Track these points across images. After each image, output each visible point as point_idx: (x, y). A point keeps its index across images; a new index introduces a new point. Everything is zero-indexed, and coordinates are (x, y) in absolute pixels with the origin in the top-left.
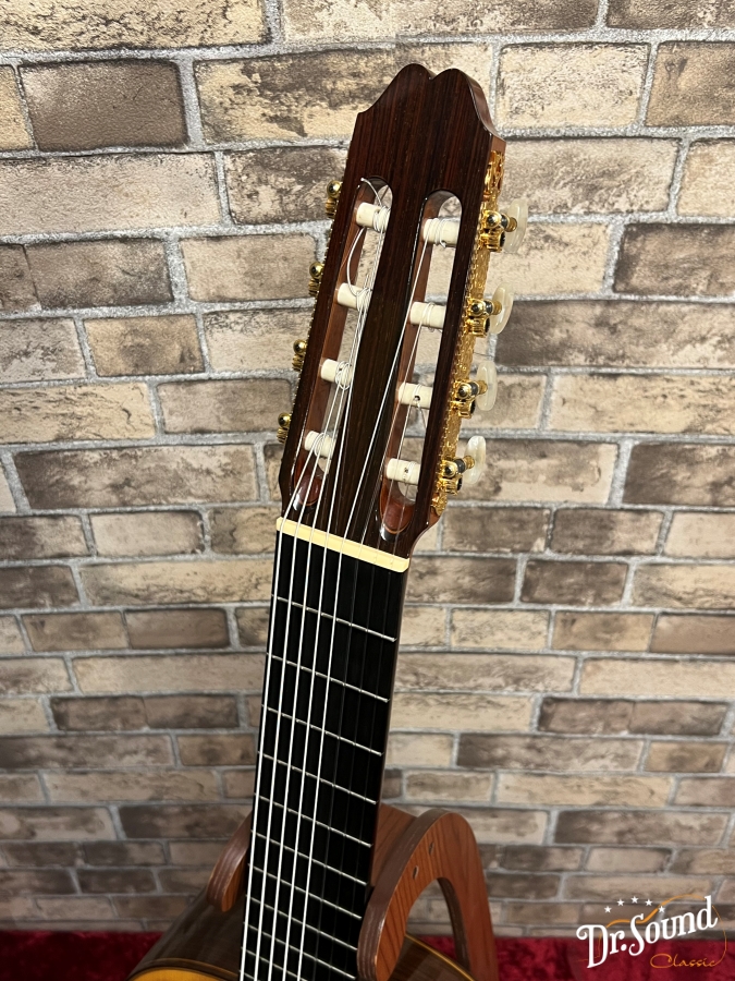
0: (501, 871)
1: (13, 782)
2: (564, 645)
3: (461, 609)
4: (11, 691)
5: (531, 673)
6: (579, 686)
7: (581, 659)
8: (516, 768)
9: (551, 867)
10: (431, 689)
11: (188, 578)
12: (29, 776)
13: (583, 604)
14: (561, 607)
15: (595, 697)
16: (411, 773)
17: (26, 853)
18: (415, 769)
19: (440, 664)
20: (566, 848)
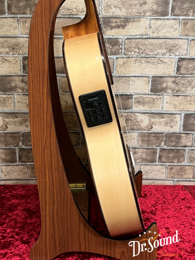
0: (165, 147)
1: (4, 98)
2: (184, 34)
3: (153, 19)
4: (11, 53)
5: (174, 47)
6: (189, 52)
7: (189, 40)
8: (170, 93)
9: (182, 145)
10: (143, 55)
11: (71, 3)
12: (10, 96)
13: (189, 16)
14: (183, 18)
16: (136, 96)
17: (3, 139)
18: (137, 94)
19: (146, 43)
20: (187, 134)
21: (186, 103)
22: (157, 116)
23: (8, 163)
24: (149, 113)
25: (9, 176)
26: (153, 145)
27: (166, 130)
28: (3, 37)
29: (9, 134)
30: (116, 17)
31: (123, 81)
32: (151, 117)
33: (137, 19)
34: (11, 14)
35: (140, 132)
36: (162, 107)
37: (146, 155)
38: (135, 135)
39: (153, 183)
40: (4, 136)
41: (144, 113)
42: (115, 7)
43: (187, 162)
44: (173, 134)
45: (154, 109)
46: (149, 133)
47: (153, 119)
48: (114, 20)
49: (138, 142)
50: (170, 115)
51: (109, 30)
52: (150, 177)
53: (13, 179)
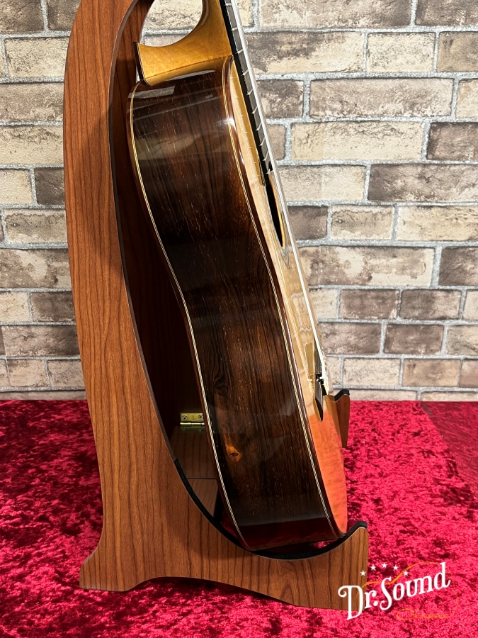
0: (399, 320)
2: (444, 67)
3: (373, 33)
4: (58, 118)
5: (422, 97)
6: (456, 108)
7: (457, 81)
8: (411, 201)
9: (437, 315)
10: (352, 117)
13: (458, 24)
14: (443, 29)
15: (467, 120)
16: (334, 209)
17: (48, 305)
18: (337, 205)
19: (359, 90)
20: (448, 291)
21: (447, 223)
22: (382, 252)
23: (62, 355)
24: (364, 247)
25: (65, 383)
26: (373, 315)
27: (402, 282)
28: (41, 83)
29: (61, 295)
30: (290, 32)
31: (308, 176)
32: (368, 254)
33: (337, 34)
34: (56, 29)
35: (344, 287)
36: (394, 233)
37: (356, 337)
38: (333, 294)
39: (373, 396)
40: (50, 299)
41: (353, 247)
42: (288, 7)
43: (447, 351)
44: (416, 292)
45: (375, 237)
46: (364, 290)
47: (373, 259)
48: (285, 38)
49: (340, 310)
50: (412, 250)
51: (275, 60)
52: (365, 383)
53: (73, 389)
